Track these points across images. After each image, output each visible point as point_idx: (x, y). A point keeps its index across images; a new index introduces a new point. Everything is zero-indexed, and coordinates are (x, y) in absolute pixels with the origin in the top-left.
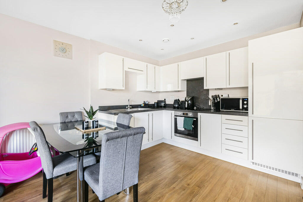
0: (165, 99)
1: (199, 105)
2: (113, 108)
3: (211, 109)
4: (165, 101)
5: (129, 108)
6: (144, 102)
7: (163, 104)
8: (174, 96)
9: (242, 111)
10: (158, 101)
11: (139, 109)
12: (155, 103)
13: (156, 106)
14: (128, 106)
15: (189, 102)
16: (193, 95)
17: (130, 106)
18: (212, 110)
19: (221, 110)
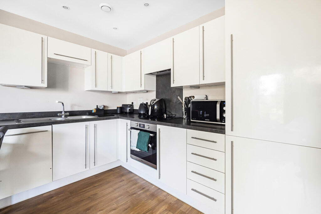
0: (132, 103)
1: (170, 111)
2: (33, 116)
3: (183, 118)
4: (132, 105)
5: (63, 116)
6: (97, 106)
7: (128, 109)
8: (142, 99)
9: (220, 123)
10: (122, 105)
11: (84, 117)
12: (118, 107)
13: (119, 112)
14: (61, 112)
15: (156, 107)
16: (163, 97)
17: (66, 112)
18: (185, 119)
19: (191, 120)
